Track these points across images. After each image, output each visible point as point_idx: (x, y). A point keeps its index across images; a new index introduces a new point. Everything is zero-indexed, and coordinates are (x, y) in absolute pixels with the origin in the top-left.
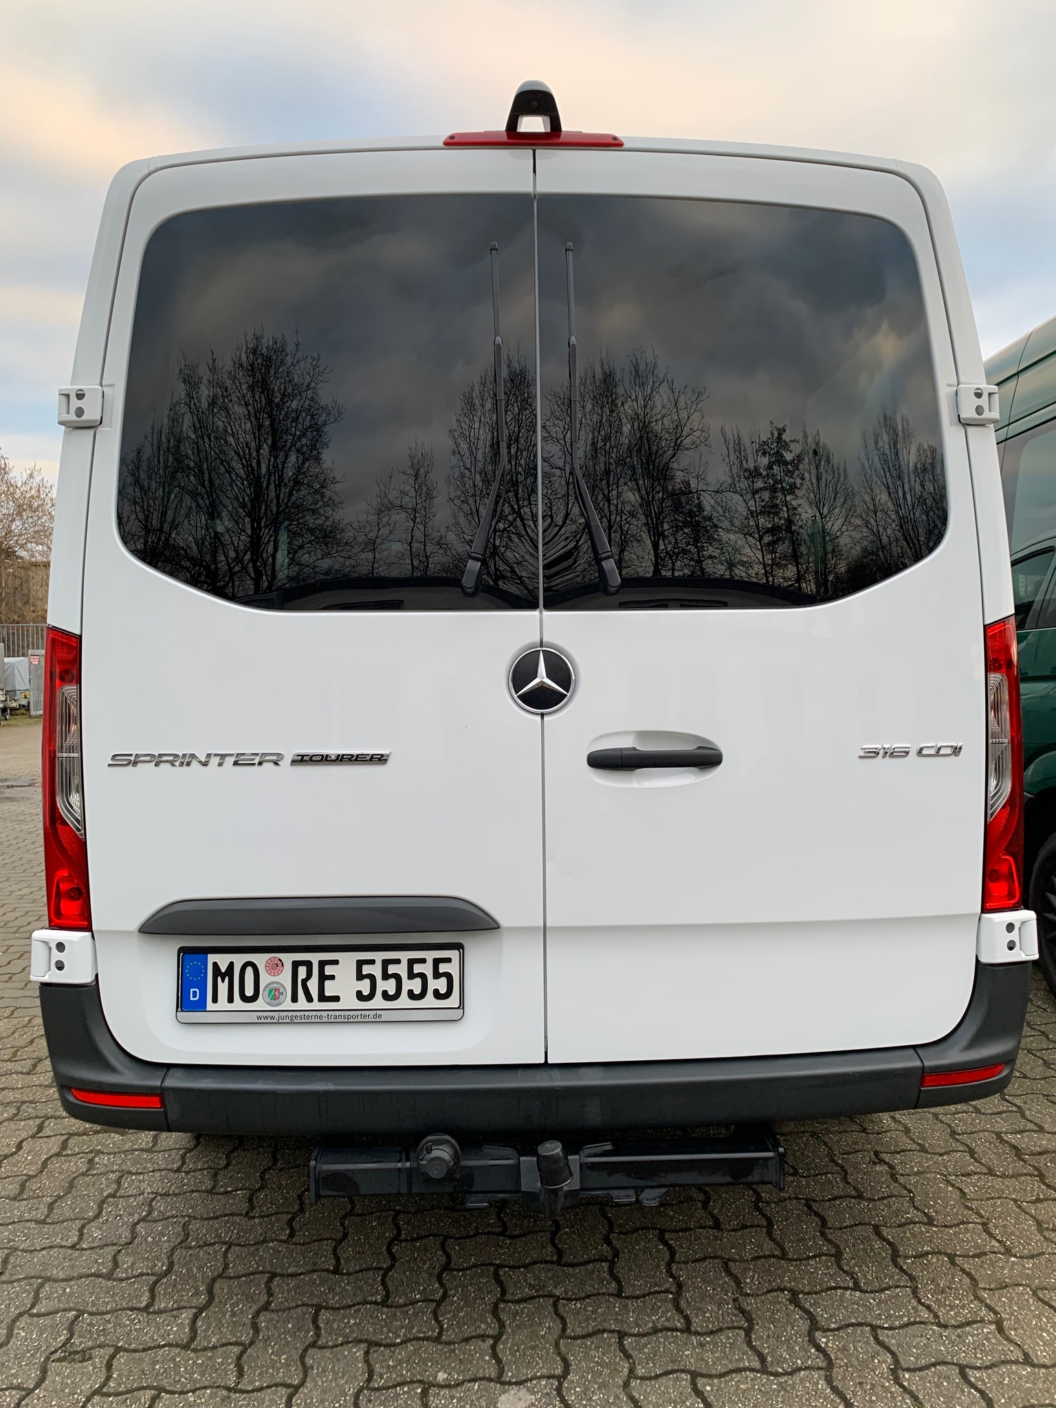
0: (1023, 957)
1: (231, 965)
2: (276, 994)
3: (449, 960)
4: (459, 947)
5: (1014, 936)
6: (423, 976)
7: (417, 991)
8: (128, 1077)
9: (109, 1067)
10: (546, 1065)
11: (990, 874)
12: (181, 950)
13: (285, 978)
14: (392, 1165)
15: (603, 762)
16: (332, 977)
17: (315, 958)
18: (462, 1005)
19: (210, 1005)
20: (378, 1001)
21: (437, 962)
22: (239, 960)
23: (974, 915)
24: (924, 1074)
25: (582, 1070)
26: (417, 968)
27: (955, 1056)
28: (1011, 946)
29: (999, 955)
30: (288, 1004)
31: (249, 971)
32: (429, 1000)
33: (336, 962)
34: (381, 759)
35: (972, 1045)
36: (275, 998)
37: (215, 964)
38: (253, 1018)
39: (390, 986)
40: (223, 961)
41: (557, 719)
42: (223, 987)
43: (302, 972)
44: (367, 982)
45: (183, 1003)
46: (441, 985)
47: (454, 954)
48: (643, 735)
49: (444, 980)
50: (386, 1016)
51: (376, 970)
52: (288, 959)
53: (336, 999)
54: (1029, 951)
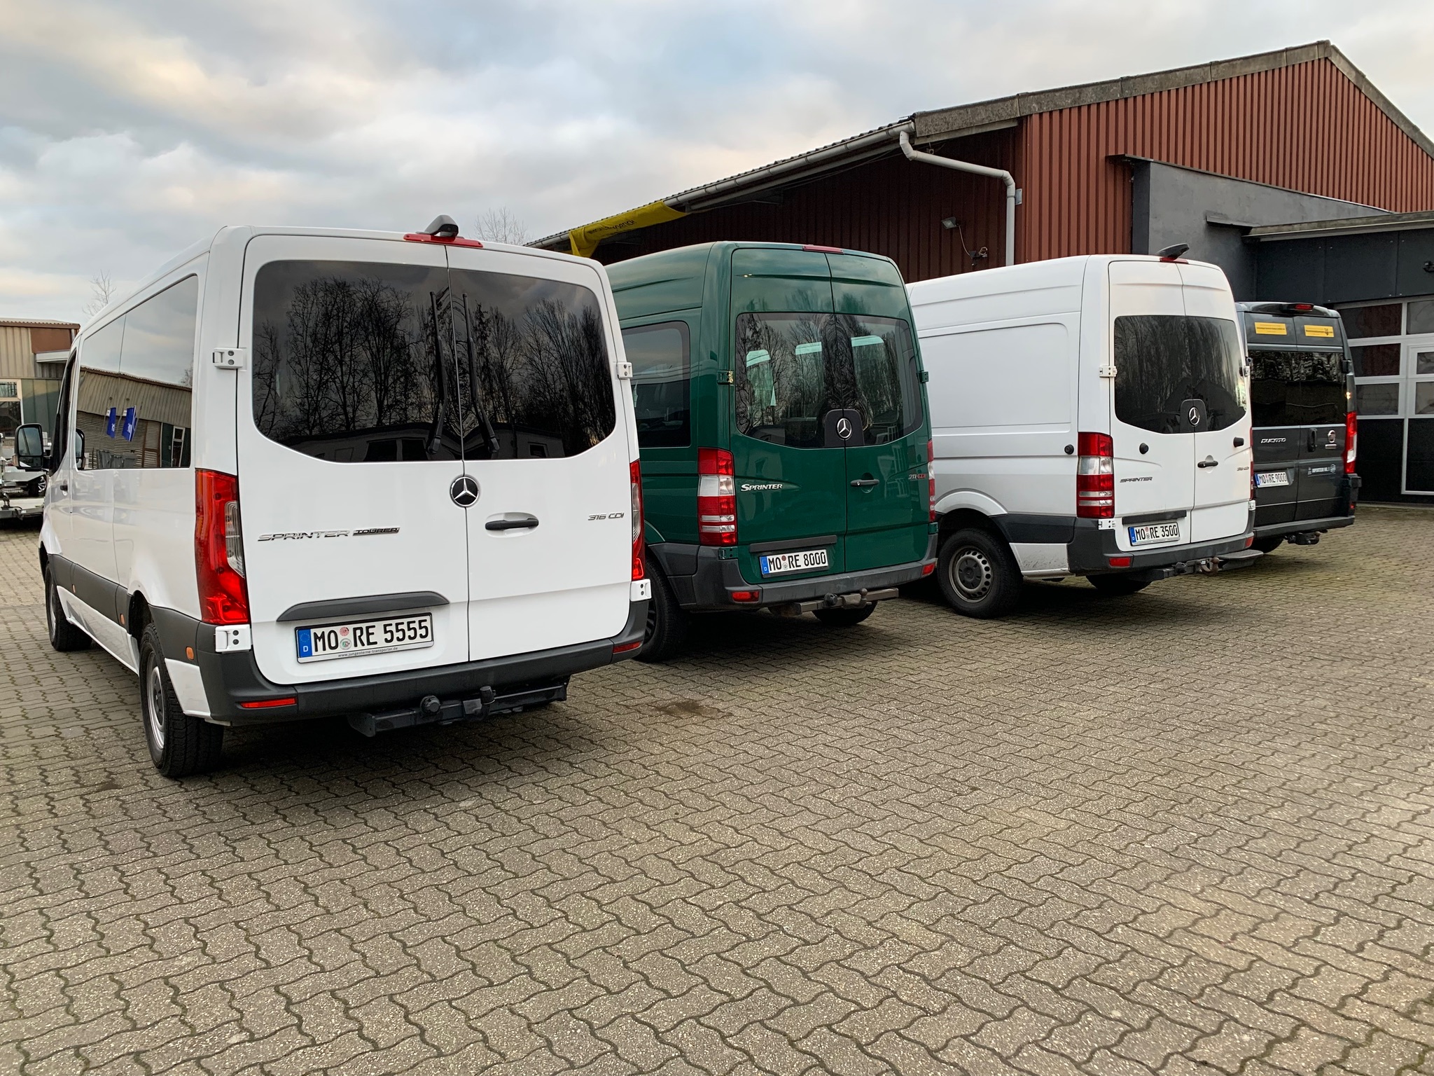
0: (647, 598)
1: (323, 633)
2: (346, 644)
3: (425, 621)
4: (430, 614)
5: (643, 589)
6: (415, 629)
7: (412, 636)
8: (274, 692)
9: (264, 688)
10: (469, 662)
11: (634, 566)
12: (296, 629)
13: (350, 636)
14: (408, 714)
15: (492, 527)
16: (373, 634)
17: (364, 626)
18: (433, 640)
19: (314, 652)
20: (395, 642)
21: (420, 622)
22: (327, 630)
23: (628, 582)
24: (615, 647)
25: (484, 662)
26: (412, 626)
27: (625, 639)
28: (642, 593)
29: (638, 597)
30: (353, 648)
31: (332, 635)
32: (418, 639)
33: (374, 627)
34: (395, 531)
35: (630, 634)
36: (346, 646)
37: (315, 634)
38: (336, 656)
39: (400, 635)
40: (319, 631)
41: (472, 508)
42: (320, 644)
43: (358, 633)
44: (389, 634)
45: (300, 653)
46: (423, 632)
47: (427, 618)
48: (507, 514)
49: (424, 630)
50: (399, 648)
51: (393, 628)
52: (351, 627)
53: (376, 643)
54: (648, 596)
